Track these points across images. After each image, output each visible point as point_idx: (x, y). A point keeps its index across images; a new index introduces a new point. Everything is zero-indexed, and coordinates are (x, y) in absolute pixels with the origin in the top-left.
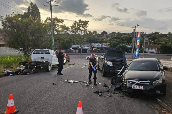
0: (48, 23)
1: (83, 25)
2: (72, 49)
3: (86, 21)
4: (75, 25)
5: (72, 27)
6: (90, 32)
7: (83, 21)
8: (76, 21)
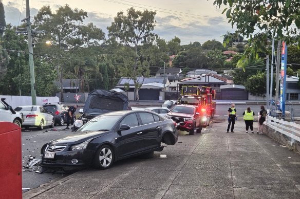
0: (45, 20)
1: (141, 22)
2: (118, 90)
3: (146, 12)
4: (120, 26)
5: (110, 29)
6: (161, 43)
7: (139, 13)
8: (121, 13)
